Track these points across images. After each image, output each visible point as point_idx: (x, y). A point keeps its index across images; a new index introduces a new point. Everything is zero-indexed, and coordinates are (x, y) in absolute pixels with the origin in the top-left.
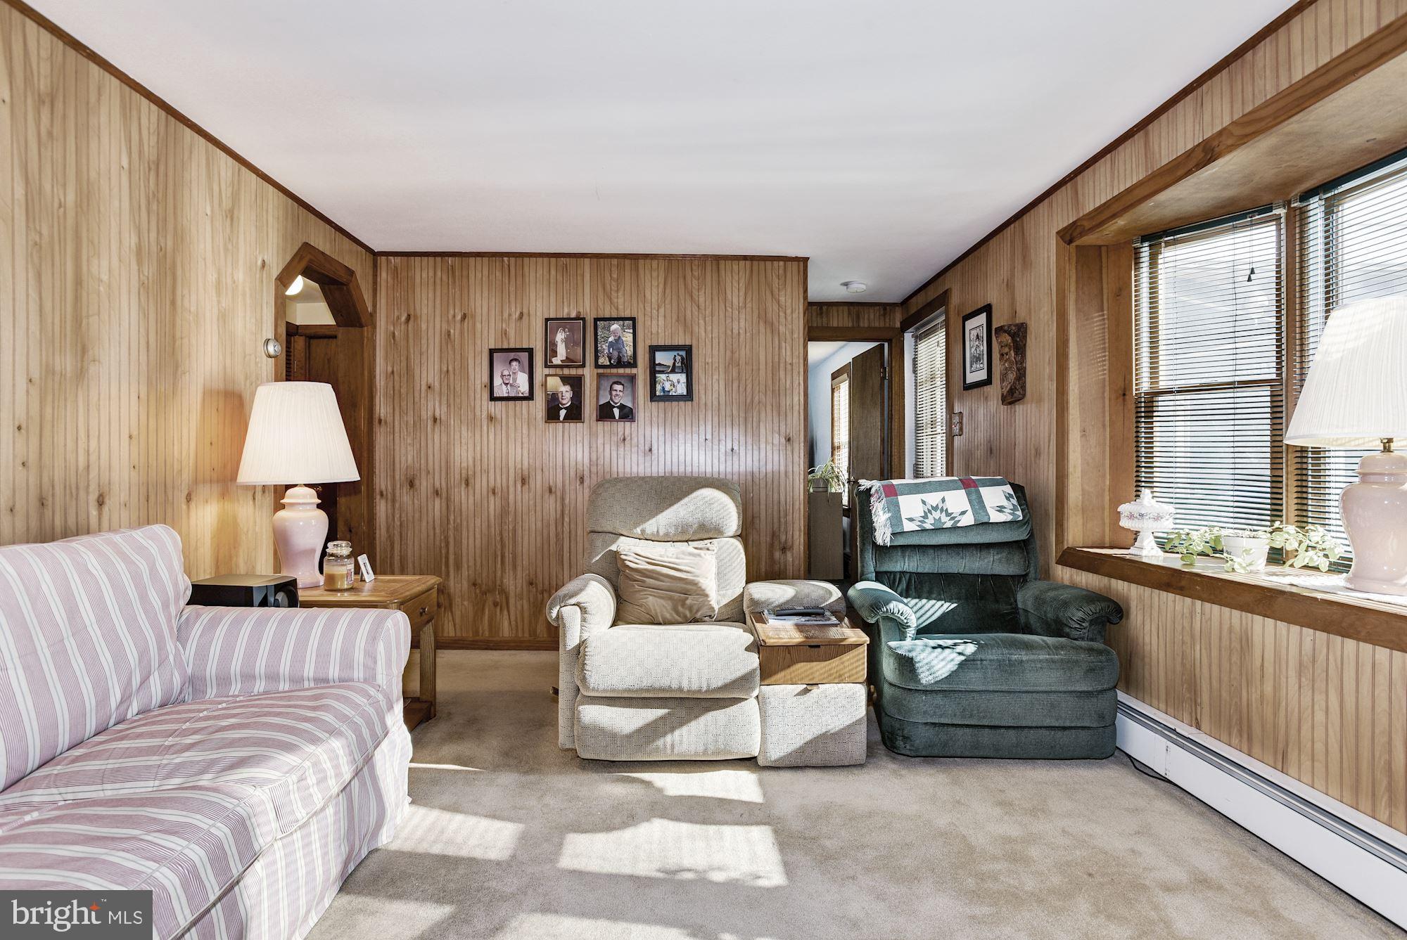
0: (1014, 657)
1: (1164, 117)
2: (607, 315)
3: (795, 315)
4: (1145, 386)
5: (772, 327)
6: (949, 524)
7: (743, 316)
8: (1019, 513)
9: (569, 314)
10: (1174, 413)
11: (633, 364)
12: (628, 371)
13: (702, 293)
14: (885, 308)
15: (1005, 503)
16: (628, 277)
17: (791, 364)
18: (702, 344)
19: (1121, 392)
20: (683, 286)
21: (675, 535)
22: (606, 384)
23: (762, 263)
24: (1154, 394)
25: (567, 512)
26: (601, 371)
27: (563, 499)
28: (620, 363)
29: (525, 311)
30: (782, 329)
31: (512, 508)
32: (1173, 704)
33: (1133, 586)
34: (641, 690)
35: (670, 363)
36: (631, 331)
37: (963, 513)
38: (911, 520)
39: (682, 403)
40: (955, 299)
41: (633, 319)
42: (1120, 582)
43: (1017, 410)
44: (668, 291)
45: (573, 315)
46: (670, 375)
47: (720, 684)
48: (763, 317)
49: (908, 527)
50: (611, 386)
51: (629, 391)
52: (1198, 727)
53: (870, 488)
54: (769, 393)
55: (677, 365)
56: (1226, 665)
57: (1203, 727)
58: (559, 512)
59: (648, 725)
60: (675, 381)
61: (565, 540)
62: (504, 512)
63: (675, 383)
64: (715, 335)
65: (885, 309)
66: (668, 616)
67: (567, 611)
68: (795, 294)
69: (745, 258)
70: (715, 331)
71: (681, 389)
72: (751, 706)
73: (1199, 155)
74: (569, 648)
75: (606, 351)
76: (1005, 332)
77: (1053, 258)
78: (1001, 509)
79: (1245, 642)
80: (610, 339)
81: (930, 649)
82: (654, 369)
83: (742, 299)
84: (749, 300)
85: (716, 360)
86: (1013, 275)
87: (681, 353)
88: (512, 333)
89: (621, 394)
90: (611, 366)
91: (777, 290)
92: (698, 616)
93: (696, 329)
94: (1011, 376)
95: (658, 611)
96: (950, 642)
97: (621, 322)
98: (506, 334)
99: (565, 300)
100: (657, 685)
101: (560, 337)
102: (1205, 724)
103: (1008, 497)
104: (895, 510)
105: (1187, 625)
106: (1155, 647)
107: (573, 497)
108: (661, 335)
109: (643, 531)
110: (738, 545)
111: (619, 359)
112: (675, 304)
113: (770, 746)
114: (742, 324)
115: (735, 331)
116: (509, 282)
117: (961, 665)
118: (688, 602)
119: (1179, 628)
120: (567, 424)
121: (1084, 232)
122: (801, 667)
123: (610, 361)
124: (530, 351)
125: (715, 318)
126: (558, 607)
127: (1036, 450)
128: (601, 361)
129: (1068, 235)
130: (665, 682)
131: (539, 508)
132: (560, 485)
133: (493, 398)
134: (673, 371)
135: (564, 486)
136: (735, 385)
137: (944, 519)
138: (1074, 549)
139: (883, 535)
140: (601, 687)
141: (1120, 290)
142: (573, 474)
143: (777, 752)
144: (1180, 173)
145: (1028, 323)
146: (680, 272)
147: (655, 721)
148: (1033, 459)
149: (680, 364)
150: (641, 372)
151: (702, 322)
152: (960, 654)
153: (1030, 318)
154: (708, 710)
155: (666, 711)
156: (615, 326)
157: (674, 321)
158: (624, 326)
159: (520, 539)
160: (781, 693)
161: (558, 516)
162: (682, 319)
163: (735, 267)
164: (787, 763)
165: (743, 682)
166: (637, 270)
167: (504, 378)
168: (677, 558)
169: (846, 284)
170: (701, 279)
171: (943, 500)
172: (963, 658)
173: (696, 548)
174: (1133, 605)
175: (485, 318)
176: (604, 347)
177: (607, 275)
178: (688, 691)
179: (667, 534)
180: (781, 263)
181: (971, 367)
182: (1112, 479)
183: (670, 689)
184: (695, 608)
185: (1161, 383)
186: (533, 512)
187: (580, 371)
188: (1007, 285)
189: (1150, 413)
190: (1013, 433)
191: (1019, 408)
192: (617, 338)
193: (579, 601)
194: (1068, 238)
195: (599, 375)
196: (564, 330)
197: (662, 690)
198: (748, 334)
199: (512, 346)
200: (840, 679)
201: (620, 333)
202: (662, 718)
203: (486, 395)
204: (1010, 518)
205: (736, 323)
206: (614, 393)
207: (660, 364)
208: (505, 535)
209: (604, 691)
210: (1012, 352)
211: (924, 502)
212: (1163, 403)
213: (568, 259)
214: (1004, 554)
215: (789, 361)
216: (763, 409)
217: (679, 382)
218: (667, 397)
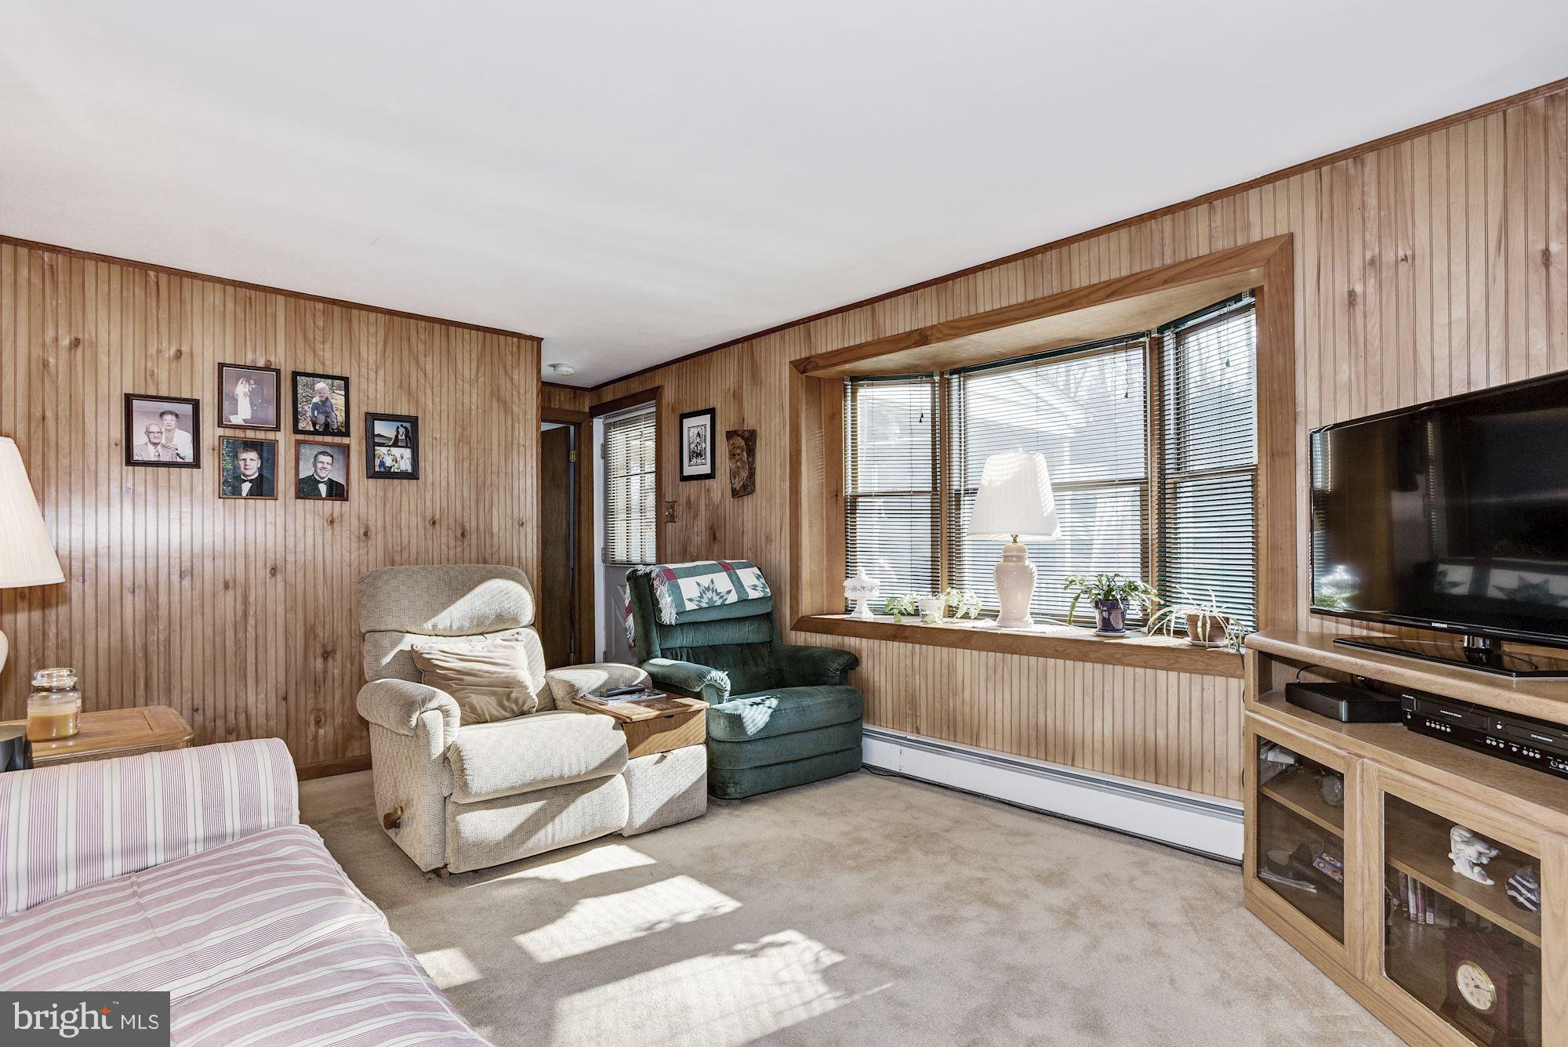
0: (804, 704)
1: (888, 301)
2: (309, 370)
3: (528, 396)
4: (849, 491)
5: (506, 408)
6: (719, 603)
7: (475, 391)
8: (768, 590)
9: (254, 361)
10: (869, 511)
11: (347, 434)
12: (337, 440)
13: (429, 359)
14: (576, 391)
15: (756, 582)
16: (337, 327)
17: (524, 446)
18: (428, 417)
19: (834, 493)
20: (406, 347)
21: (469, 628)
22: (307, 452)
23: (495, 336)
24: (855, 497)
25: (251, 613)
26: (300, 437)
27: (246, 598)
28: (327, 430)
29: (185, 349)
30: (515, 409)
31: (163, 612)
32: (898, 721)
33: (864, 641)
34: (524, 785)
35: (391, 434)
36: (343, 393)
37: (729, 592)
38: (691, 600)
39: (405, 482)
40: (669, 395)
41: (346, 380)
42: (852, 639)
43: (746, 503)
44: (388, 352)
45: (261, 363)
46: (392, 449)
47: (597, 764)
48: (496, 394)
49: (690, 606)
50: (316, 456)
51: (340, 464)
52: (918, 732)
53: (650, 573)
54: (502, 475)
55: (400, 437)
56: (938, 685)
57: (922, 732)
58: (240, 614)
59: (529, 820)
60: (398, 456)
61: (249, 649)
62: (150, 618)
63: (399, 458)
64: (444, 407)
65: (575, 393)
66: (495, 713)
67: (427, 716)
68: (529, 375)
69: (478, 328)
70: (444, 402)
71: (405, 465)
72: (619, 780)
73: (916, 337)
74: (434, 757)
75: (309, 414)
76: (739, 436)
77: (786, 381)
78: (755, 587)
79: (951, 668)
80: (314, 400)
81: (749, 707)
82: (372, 441)
83: (474, 372)
84: (481, 373)
85: (444, 435)
86: (740, 387)
87: (405, 424)
88: (163, 376)
89: (329, 467)
90: (316, 433)
91: (510, 367)
92: (525, 708)
93: (422, 397)
94: (744, 474)
95: (485, 709)
96: (758, 700)
97: (330, 381)
98: (152, 375)
99: (248, 343)
100: (539, 777)
101: (242, 390)
102: (923, 730)
103: (758, 578)
104: (676, 592)
105: (909, 663)
106: (883, 683)
107: (261, 593)
108: (381, 401)
109: (435, 626)
110: (533, 636)
111: (327, 425)
112: (397, 368)
113: (635, 815)
114: (474, 399)
115: (466, 407)
116: (158, 306)
117: (772, 715)
118: (513, 695)
119: (902, 665)
120: (251, 502)
121: (817, 368)
122: (657, 738)
123: (315, 428)
124: (196, 404)
125: (444, 390)
126: (418, 713)
127: (767, 538)
128: (301, 425)
129: (801, 367)
130: (546, 773)
131: (208, 609)
132: (241, 576)
133: (130, 461)
134: (395, 444)
135: (247, 579)
136: (466, 464)
137: (716, 598)
138: (809, 617)
139: (668, 616)
140: (485, 789)
141: (834, 414)
142: (260, 563)
143: (641, 819)
144: (902, 345)
145: (758, 430)
146: (404, 331)
147: (536, 813)
148: (764, 545)
149: (404, 437)
150: (355, 441)
151: (429, 391)
152: (769, 707)
153: (761, 427)
154: (582, 792)
155: (544, 802)
156: (321, 385)
157: (396, 386)
158: (333, 385)
159: (178, 654)
160: (642, 763)
161: (238, 619)
162: (405, 385)
163: (467, 337)
164: (649, 828)
165: (614, 761)
166: (350, 321)
167: (151, 435)
168: (489, 652)
169: (554, 366)
170: (428, 343)
171: (712, 582)
172: (770, 711)
173: (504, 640)
174: (864, 655)
175: (115, 348)
176: (306, 408)
177: (309, 321)
178: (569, 777)
179: (461, 628)
180: (515, 340)
181: (690, 461)
182: (828, 561)
183: (552, 778)
184: (521, 701)
185: (859, 489)
186: (199, 616)
187: (271, 436)
188: (734, 394)
189: (854, 510)
190: (740, 523)
191: (748, 502)
192: (323, 399)
193: (441, 703)
194: (802, 367)
195: (298, 443)
196: (248, 381)
197: (544, 781)
198: (480, 411)
199: (164, 393)
200: (687, 743)
201: (327, 393)
202: (542, 809)
203: (118, 456)
204: (761, 595)
205: (467, 397)
206: (320, 465)
207: (379, 435)
208: (152, 648)
209: (487, 793)
210: (745, 453)
211: (698, 584)
212: (862, 503)
213: (253, 292)
214: (756, 625)
215: (522, 442)
216: (496, 491)
217: (402, 458)
218: (387, 474)
